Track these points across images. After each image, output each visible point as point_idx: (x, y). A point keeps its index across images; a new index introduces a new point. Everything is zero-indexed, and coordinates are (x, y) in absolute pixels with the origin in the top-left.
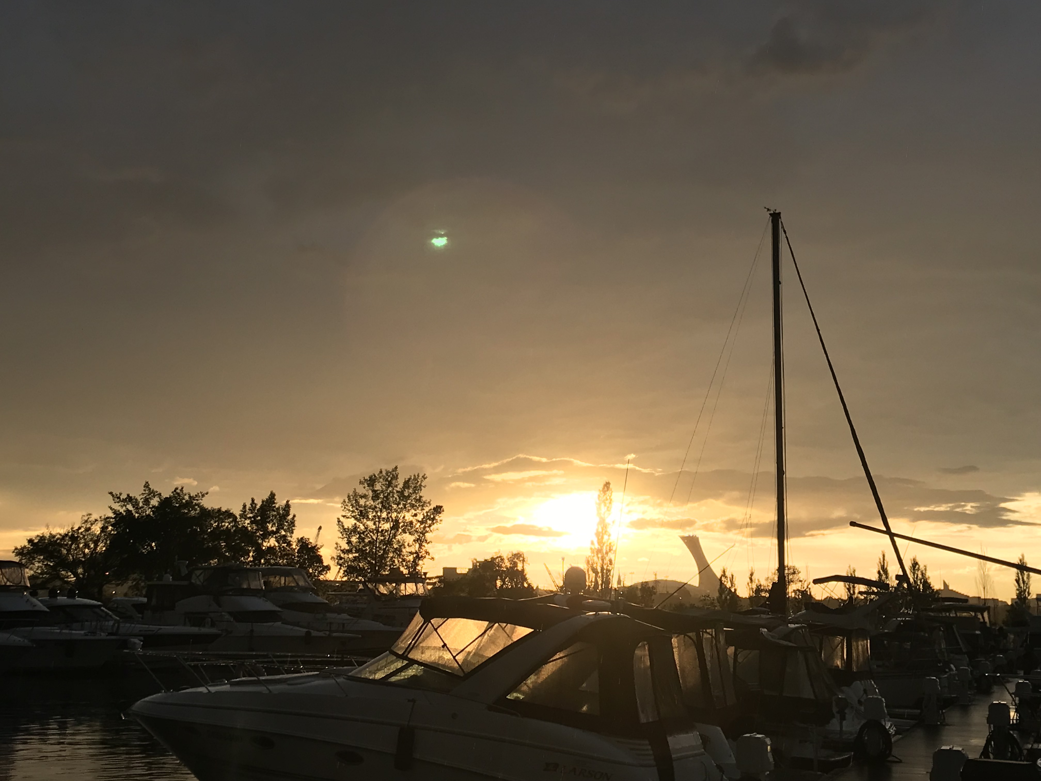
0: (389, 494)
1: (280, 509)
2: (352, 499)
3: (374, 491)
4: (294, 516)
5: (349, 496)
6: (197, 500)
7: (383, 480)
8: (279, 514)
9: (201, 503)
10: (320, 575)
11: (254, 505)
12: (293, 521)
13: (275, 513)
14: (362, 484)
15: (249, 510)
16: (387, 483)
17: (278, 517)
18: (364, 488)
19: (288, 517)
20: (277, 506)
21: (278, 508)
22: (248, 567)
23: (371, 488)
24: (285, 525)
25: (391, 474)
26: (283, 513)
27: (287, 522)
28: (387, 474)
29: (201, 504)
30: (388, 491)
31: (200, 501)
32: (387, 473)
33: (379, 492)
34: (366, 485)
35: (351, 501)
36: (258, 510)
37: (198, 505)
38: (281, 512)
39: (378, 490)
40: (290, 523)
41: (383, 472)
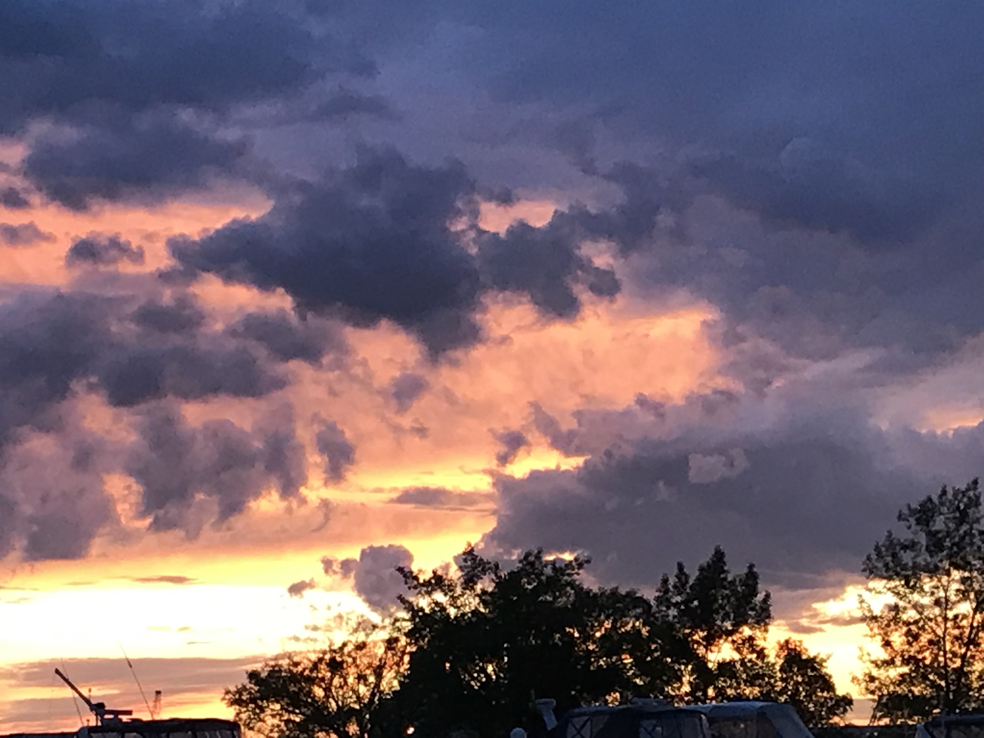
0: (963, 538)
1: (737, 582)
2: (884, 553)
3: (931, 534)
4: (768, 596)
5: (877, 548)
6: (569, 575)
7: (948, 509)
8: (734, 592)
9: (577, 580)
10: (831, 716)
11: (683, 578)
12: (764, 606)
13: (727, 592)
14: (904, 520)
15: (675, 587)
16: (958, 514)
17: (732, 599)
18: (909, 527)
19: (755, 599)
20: (730, 579)
21: (733, 583)
22: (682, 705)
23: (925, 528)
24: (750, 615)
25: (964, 496)
26: (743, 590)
27: (752, 609)
28: (955, 495)
29: (577, 583)
30: (961, 532)
31: (576, 577)
32: (956, 493)
33: (940, 536)
34: (912, 521)
35: (882, 557)
36: (691, 587)
37: (571, 584)
38: (739, 589)
39: (938, 532)
40: (760, 611)
41: (948, 494)
